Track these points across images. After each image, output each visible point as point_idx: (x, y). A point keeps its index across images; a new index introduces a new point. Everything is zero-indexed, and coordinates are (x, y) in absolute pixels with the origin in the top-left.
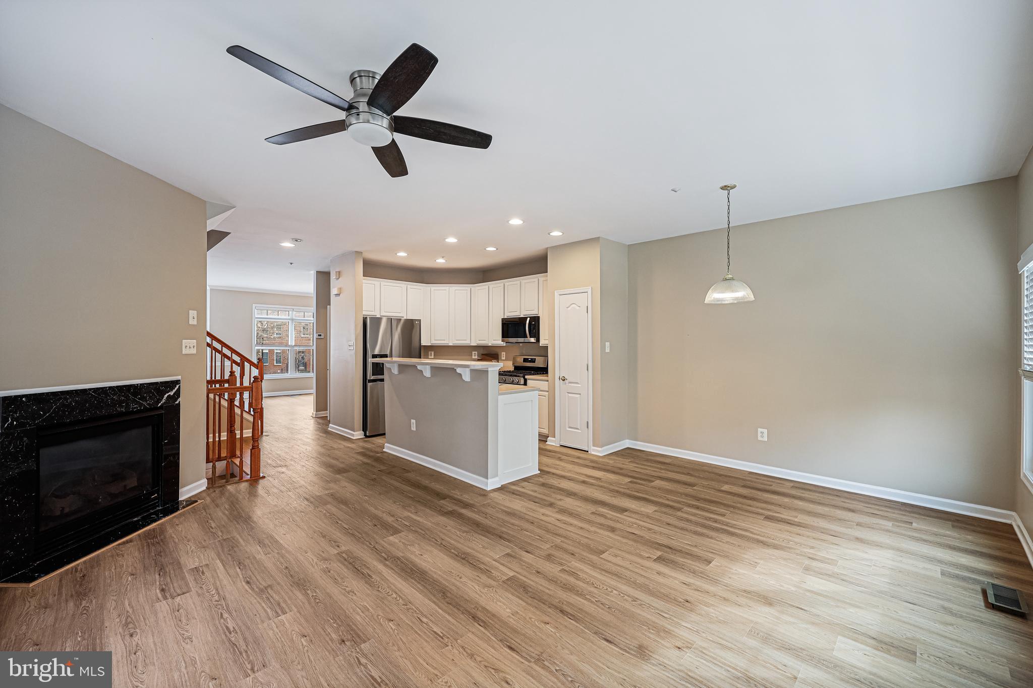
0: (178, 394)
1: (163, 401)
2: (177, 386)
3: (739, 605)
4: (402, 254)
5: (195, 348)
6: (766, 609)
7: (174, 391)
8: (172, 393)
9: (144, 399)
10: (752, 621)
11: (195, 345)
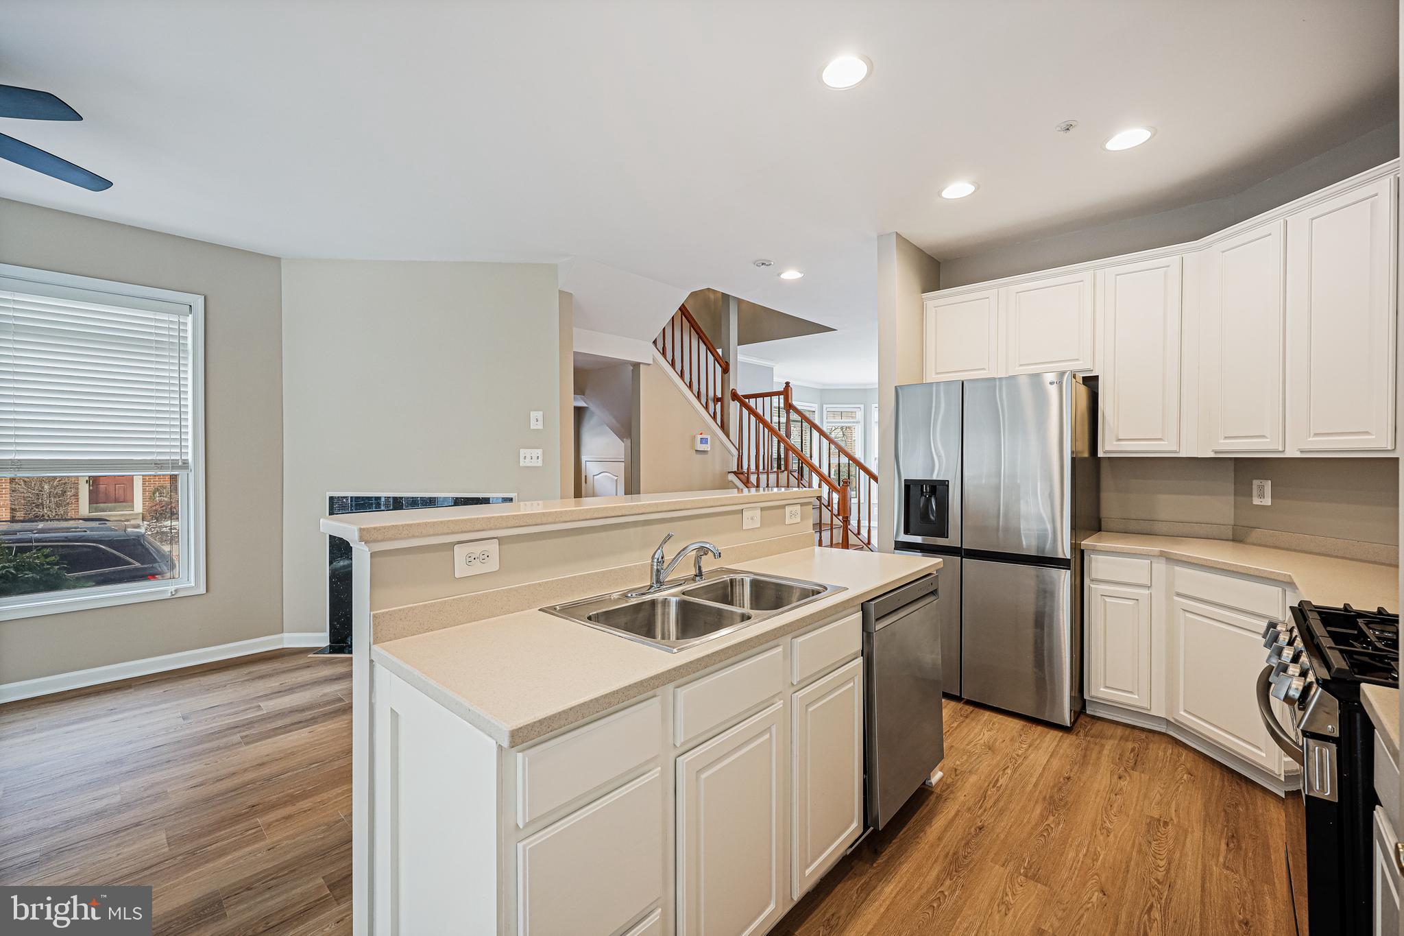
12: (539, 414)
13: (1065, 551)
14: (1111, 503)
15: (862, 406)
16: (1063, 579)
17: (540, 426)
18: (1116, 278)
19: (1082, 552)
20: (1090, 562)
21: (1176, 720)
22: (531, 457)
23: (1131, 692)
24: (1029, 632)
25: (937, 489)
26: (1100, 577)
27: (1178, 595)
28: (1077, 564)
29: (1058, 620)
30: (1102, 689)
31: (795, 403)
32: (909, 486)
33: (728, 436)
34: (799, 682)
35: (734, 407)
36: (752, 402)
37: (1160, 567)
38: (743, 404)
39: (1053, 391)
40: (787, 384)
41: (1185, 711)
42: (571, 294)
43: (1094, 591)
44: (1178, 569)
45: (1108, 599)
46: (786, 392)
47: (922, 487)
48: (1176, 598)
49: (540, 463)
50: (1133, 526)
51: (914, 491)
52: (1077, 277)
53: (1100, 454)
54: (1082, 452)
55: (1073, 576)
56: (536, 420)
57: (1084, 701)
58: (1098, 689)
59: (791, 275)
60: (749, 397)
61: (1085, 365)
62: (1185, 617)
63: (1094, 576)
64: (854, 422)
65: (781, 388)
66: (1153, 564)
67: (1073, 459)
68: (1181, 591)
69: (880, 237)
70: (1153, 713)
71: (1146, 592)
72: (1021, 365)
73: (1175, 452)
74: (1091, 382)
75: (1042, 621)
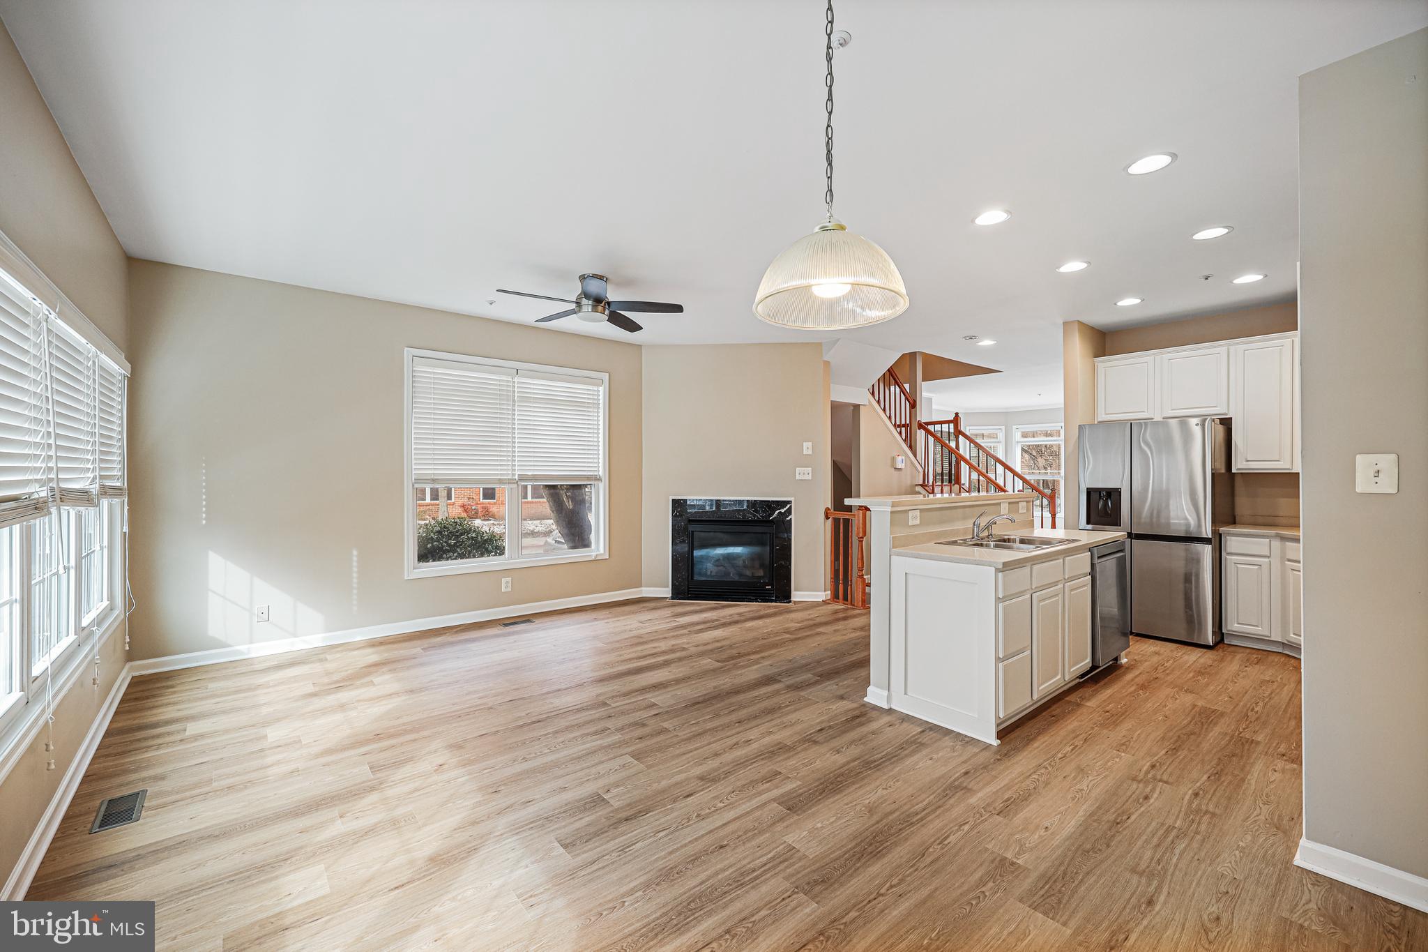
0: (789, 512)
1: (774, 516)
2: (788, 506)
3: (455, 829)
4: (1129, 302)
5: (810, 474)
6: (429, 849)
7: (785, 509)
8: (783, 511)
9: (756, 511)
10: (424, 825)
11: (810, 472)
12: (810, 444)
13: (1207, 531)
14: (1243, 505)
15: (1003, 428)
16: (1206, 551)
17: (810, 452)
18: (1244, 353)
19: (1220, 535)
20: (1226, 542)
21: (1288, 641)
22: (803, 473)
23: (1257, 626)
24: (1181, 586)
25: (1113, 494)
26: (1233, 551)
27: (1289, 560)
28: (1217, 542)
29: (1203, 578)
30: (1236, 625)
31: (962, 429)
32: (1090, 492)
33: (915, 456)
34: (1068, 578)
35: (921, 434)
36: (931, 428)
37: (1276, 544)
38: (928, 432)
39: (1197, 431)
40: (957, 414)
41: (1294, 634)
42: (829, 362)
43: (1229, 561)
44: (1288, 544)
45: (1239, 566)
46: (956, 420)
47: (1100, 493)
48: (1287, 563)
49: (809, 477)
50: (1260, 520)
51: (1094, 496)
52: (1217, 350)
53: (1234, 471)
54: (1220, 469)
55: (1214, 550)
56: (807, 448)
57: (1223, 634)
58: (1232, 625)
59: (987, 343)
60: (928, 424)
61: (1221, 410)
62: (1294, 574)
63: (1229, 550)
64: (995, 442)
65: (951, 417)
66: (1272, 542)
67: (1213, 475)
68: (1291, 558)
69: (1065, 324)
70: (1273, 638)
71: (1267, 560)
72: (1173, 410)
73: (1289, 469)
74: (1226, 423)
75: (1190, 579)
